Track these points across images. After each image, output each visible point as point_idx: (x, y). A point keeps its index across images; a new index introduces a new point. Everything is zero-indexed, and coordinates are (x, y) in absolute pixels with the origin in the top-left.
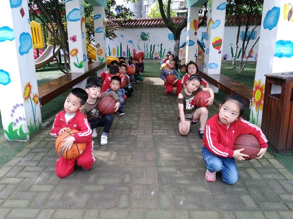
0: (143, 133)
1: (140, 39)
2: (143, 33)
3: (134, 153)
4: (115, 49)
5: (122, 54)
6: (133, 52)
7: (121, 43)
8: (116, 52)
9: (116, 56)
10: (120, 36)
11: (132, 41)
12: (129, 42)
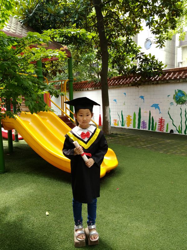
1: (173, 101)
4: (131, 117)
5: (141, 125)
6: (159, 122)
7: (140, 108)
8: (132, 122)
9: (131, 127)
10: (140, 97)
11: (158, 104)
12: (152, 106)
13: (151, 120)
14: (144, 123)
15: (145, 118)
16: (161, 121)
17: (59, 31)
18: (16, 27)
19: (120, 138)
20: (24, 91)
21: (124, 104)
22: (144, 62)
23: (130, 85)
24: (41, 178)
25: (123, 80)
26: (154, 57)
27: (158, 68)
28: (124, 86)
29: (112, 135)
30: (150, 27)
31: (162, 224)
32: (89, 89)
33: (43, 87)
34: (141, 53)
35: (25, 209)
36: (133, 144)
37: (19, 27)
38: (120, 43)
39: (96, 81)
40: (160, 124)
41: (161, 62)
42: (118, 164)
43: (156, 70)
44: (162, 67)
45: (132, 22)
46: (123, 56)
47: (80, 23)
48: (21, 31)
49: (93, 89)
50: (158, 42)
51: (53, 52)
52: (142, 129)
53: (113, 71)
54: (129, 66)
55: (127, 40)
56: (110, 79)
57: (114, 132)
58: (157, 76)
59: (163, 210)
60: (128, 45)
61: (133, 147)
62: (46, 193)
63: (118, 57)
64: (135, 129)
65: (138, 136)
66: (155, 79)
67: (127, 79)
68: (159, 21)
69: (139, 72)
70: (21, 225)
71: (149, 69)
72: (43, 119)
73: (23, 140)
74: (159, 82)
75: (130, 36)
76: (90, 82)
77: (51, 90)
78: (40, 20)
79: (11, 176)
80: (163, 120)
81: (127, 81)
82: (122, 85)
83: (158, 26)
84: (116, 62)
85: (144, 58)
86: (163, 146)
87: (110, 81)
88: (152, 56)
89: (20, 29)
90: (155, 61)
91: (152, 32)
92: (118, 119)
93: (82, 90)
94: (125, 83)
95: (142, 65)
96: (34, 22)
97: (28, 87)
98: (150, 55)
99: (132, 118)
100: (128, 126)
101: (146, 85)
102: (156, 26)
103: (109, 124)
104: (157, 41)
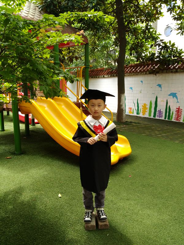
4: (147, 105)
5: (157, 114)
6: (176, 112)
7: (157, 96)
8: (148, 110)
9: (147, 116)
10: (157, 85)
11: (176, 93)
12: (169, 95)
13: (168, 109)
14: (160, 112)
15: (162, 107)
16: (179, 111)
17: (75, 14)
18: (34, 12)
19: (135, 126)
20: (39, 75)
21: (141, 92)
22: (164, 50)
23: (147, 73)
24: (55, 162)
25: (141, 67)
26: (174, 45)
27: (178, 55)
28: (141, 74)
29: (126, 123)
30: (171, 13)
31: (174, 214)
32: (105, 76)
33: (59, 72)
34: (160, 40)
35: (39, 190)
36: (148, 133)
37: (37, 13)
38: (139, 30)
39: (113, 68)
40: (177, 113)
41: (182, 49)
42: (132, 152)
43: (176, 58)
44: (182, 54)
45: (153, 8)
46: (142, 43)
47: (98, 9)
48: (39, 16)
49: (109, 76)
50: (179, 29)
51: (69, 37)
52: (158, 118)
53: (130, 58)
54: (148, 53)
55: (147, 27)
56: (127, 67)
57: (129, 120)
58: (176, 64)
59: (176, 200)
60: (147, 31)
61: (147, 135)
62: (59, 176)
63: (137, 44)
64: (151, 117)
65: (154, 125)
66: (174, 68)
67: (144, 67)
68: (181, 6)
69: (158, 59)
70: (34, 205)
71: (169, 57)
72: (58, 105)
73: (40, 125)
74: (179, 70)
75: (149, 22)
76: (106, 69)
77: (66, 76)
78: (58, 5)
79: (26, 158)
80: (180, 110)
81: (145, 68)
82: (139, 72)
83: (179, 12)
84: (134, 49)
85: (164, 45)
86: (179, 135)
87: (127, 69)
88: (172, 43)
89: (38, 15)
90: (175, 48)
91: (173, 18)
92: (133, 107)
93: (98, 77)
94: (142, 71)
95: (161, 52)
96: (52, 7)
97: (43, 72)
98: (170, 42)
99: (148, 107)
100: (144, 114)
101: (164, 73)
102: (178, 12)
103: (124, 112)
104: (178, 27)
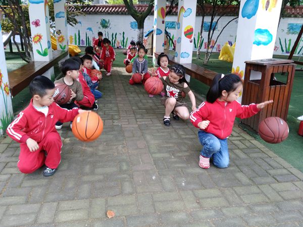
0: (127, 123)
1: (100, 26)
2: (104, 20)
3: (124, 142)
4: (73, 37)
5: (81, 43)
7: (79, 30)
8: (74, 40)
11: (91, 28)
12: (87, 29)
13: (87, 39)
15: (83, 37)
66: (88, 11)
74: (91, 13)
